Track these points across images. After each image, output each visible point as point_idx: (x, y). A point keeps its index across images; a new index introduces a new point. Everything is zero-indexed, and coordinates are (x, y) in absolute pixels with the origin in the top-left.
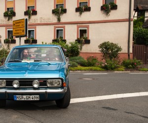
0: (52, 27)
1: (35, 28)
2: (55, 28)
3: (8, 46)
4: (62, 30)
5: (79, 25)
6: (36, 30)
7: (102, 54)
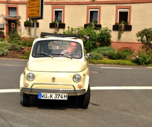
0: (85, 7)
1: (64, 8)
2: (88, 8)
3: (29, 31)
4: (97, 12)
5: (118, 5)
6: (64, 10)
7: (141, 45)
